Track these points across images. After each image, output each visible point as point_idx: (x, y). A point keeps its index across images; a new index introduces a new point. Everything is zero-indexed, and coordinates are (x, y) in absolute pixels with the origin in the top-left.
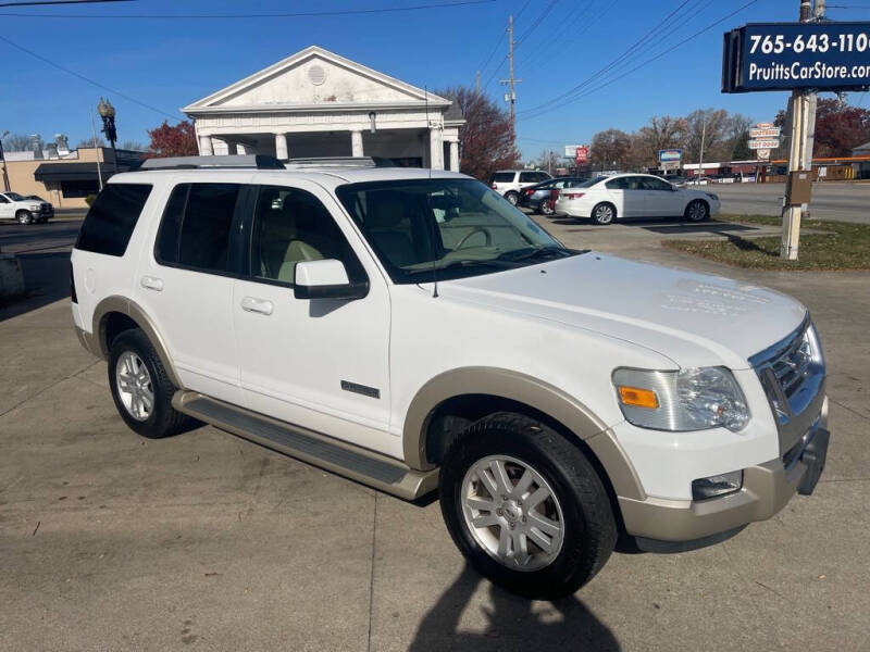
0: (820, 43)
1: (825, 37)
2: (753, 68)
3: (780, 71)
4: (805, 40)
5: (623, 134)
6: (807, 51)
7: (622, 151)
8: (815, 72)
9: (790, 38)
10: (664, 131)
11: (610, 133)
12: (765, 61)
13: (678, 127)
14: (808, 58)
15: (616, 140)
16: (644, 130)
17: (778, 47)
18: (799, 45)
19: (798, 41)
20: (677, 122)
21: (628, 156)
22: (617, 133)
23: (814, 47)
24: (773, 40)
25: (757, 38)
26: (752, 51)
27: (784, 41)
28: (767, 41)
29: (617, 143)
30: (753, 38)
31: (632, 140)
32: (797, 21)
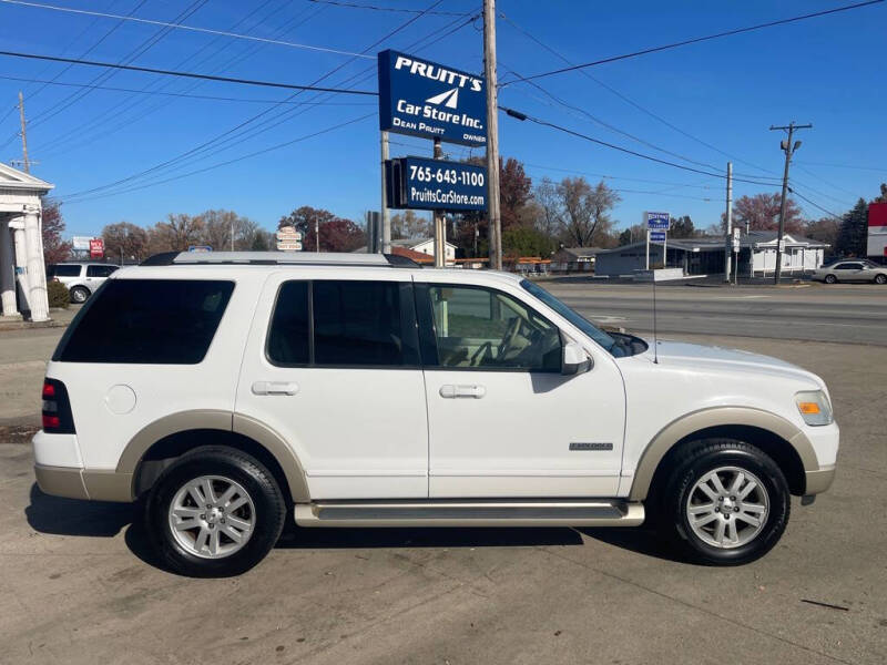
0: (451, 176)
1: (453, 172)
2: (414, 192)
3: (430, 196)
4: (443, 173)
5: (137, 229)
6: (444, 181)
7: (138, 246)
8: (450, 198)
9: (434, 172)
10: (182, 227)
11: (123, 225)
12: (421, 186)
13: (196, 226)
14: (446, 187)
15: (131, 234)
16: (158, 225)
17: (427, 176)
18: (440, 178)
19: (439, 174)
20: (195, 221)
21: (146, 250)
22: (131, 226)
23: (448, 179)
24: (424, 170)
25: (414, 168)
26: (412, 177)
27: (431, 172)
28: (420, 172)
29: (131, 236)
30: (412, 167)
31: (148, 234)
32: (432, 157)
